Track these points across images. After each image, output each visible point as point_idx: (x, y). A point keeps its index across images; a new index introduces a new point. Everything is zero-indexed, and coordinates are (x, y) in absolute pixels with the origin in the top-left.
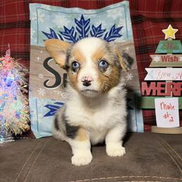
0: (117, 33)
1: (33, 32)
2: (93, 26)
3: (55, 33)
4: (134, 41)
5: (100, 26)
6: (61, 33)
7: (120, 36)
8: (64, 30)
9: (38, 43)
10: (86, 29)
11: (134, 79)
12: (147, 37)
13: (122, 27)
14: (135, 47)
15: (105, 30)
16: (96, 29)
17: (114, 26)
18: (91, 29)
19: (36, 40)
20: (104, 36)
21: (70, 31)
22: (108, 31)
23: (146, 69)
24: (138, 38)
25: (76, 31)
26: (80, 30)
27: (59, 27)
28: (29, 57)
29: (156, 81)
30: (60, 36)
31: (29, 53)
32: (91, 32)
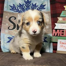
0: (43, 7)
1: (5, 5)
3: (15, 6)
4: (51, 11)
5: (36, 4)
7: (44, 9)
8: (19, 5)
9: (7, 10)
11: (49, 28)
12: (57, 10)
14: (51, 14)
15: (38, 6)
16: (34, 5)
18: (31, 5)
19: (6, 9)
20: (37, 8)
21: (22, 5)
22: (39, 6)
23: (55, 24)
24: (53, 10)
25: (24, 5)
26: (27, 5)
27: (17, 4)
29: (60, 30)
30: (17, 7)
32: (31, 6)
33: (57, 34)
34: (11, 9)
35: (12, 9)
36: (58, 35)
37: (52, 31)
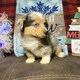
0: (56, 9)
1: (17, 8)
2: (45, 6)
3: (27, 9)
4: (64, 13)
5: (48, 6)
6: (30, 9)
7: (57, 10)
8: (31, 8)
10: (42, 7)
11: (63, 30)
12: (70, 12)
13: (58, 7)
14: (64, 16)
15: (50, 8)
16: (46, 7)
17: (54, 6)
19: (18, 12)
21: (34, 8)
22: (52, 8)
24: (65, 12)
25: (37, 8)
26: (39, 7)
27: (29, 6)
28: (15, 19)
29: (74, 31)
30: (30, 10)
31: (15, 17)
32: (44, 9)
33: (72, 35)
34: (23, 12)
35: (25, 11)
36: (73, 37)
37: (66, 33)
